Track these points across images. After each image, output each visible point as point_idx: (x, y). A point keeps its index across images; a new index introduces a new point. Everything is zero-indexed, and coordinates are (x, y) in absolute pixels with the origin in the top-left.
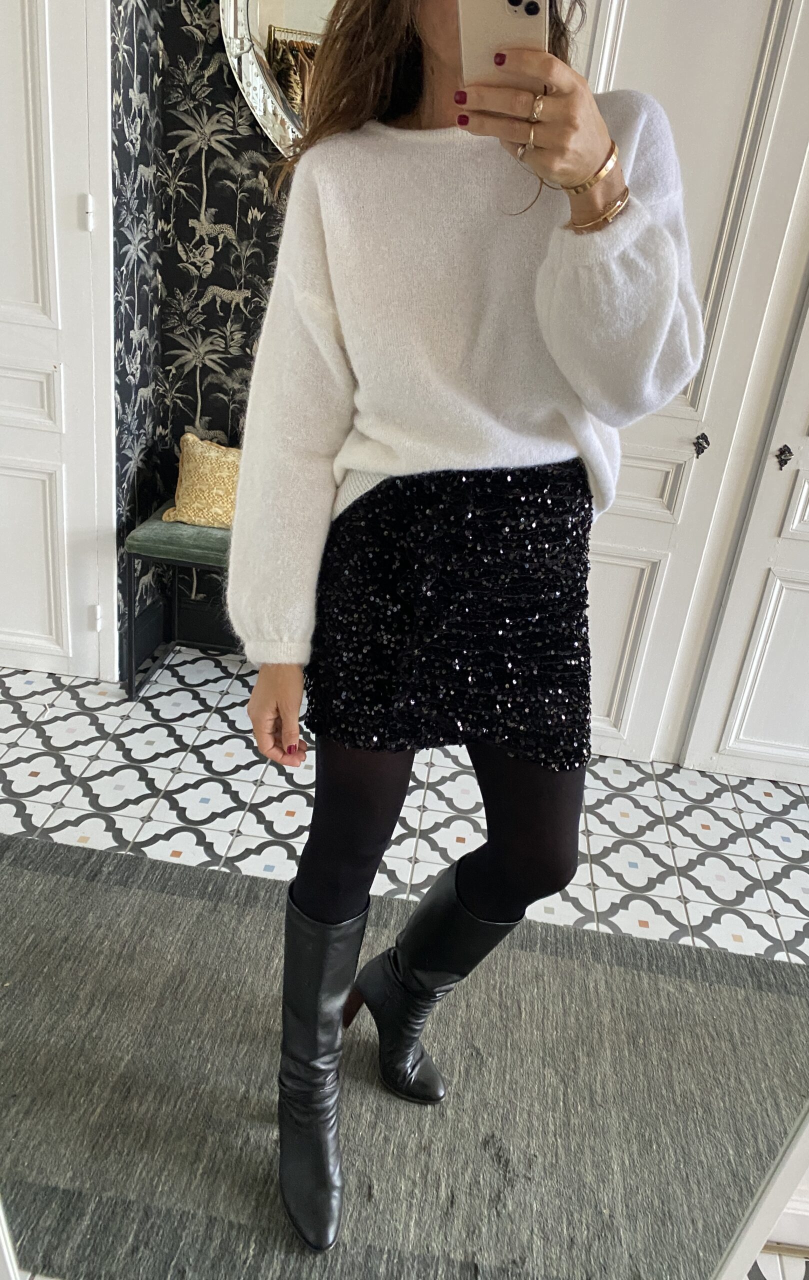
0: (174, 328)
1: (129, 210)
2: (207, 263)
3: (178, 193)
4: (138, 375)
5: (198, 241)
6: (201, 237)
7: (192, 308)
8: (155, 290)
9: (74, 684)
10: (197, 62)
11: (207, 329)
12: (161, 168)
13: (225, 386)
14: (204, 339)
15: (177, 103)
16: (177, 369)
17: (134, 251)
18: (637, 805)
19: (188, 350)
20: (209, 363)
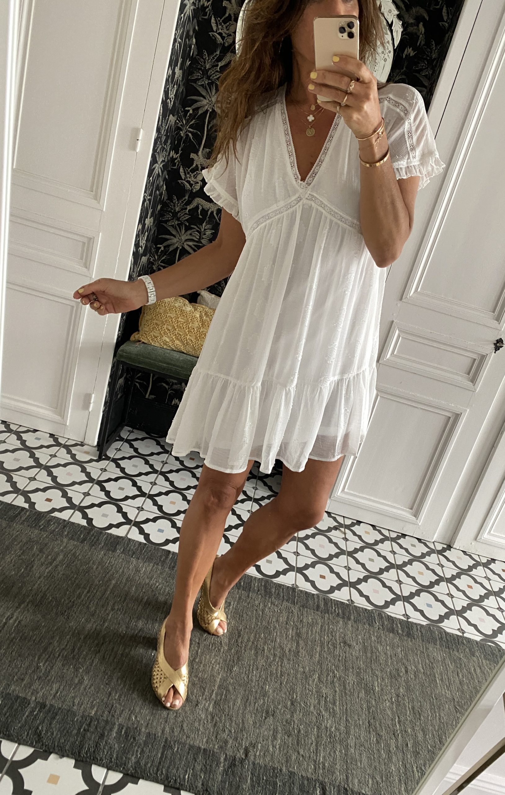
0: (168, 221)
1: (161, 142)
2: (198, 183)
3: (187, 135)
4: (143, 248)
5: (195, 168)
6: (197, 165)
7: (182, 209)
8: (161, 194)
9: (67, 443)
10: (215, 56)
11: (190, 224)
12: (180, 119)
14: (186, 230)
15: (198, 79)
16: (165, 247)
17: (158, 168)
18: (428, 568)
19: (175, 236)
20: (186, 247)
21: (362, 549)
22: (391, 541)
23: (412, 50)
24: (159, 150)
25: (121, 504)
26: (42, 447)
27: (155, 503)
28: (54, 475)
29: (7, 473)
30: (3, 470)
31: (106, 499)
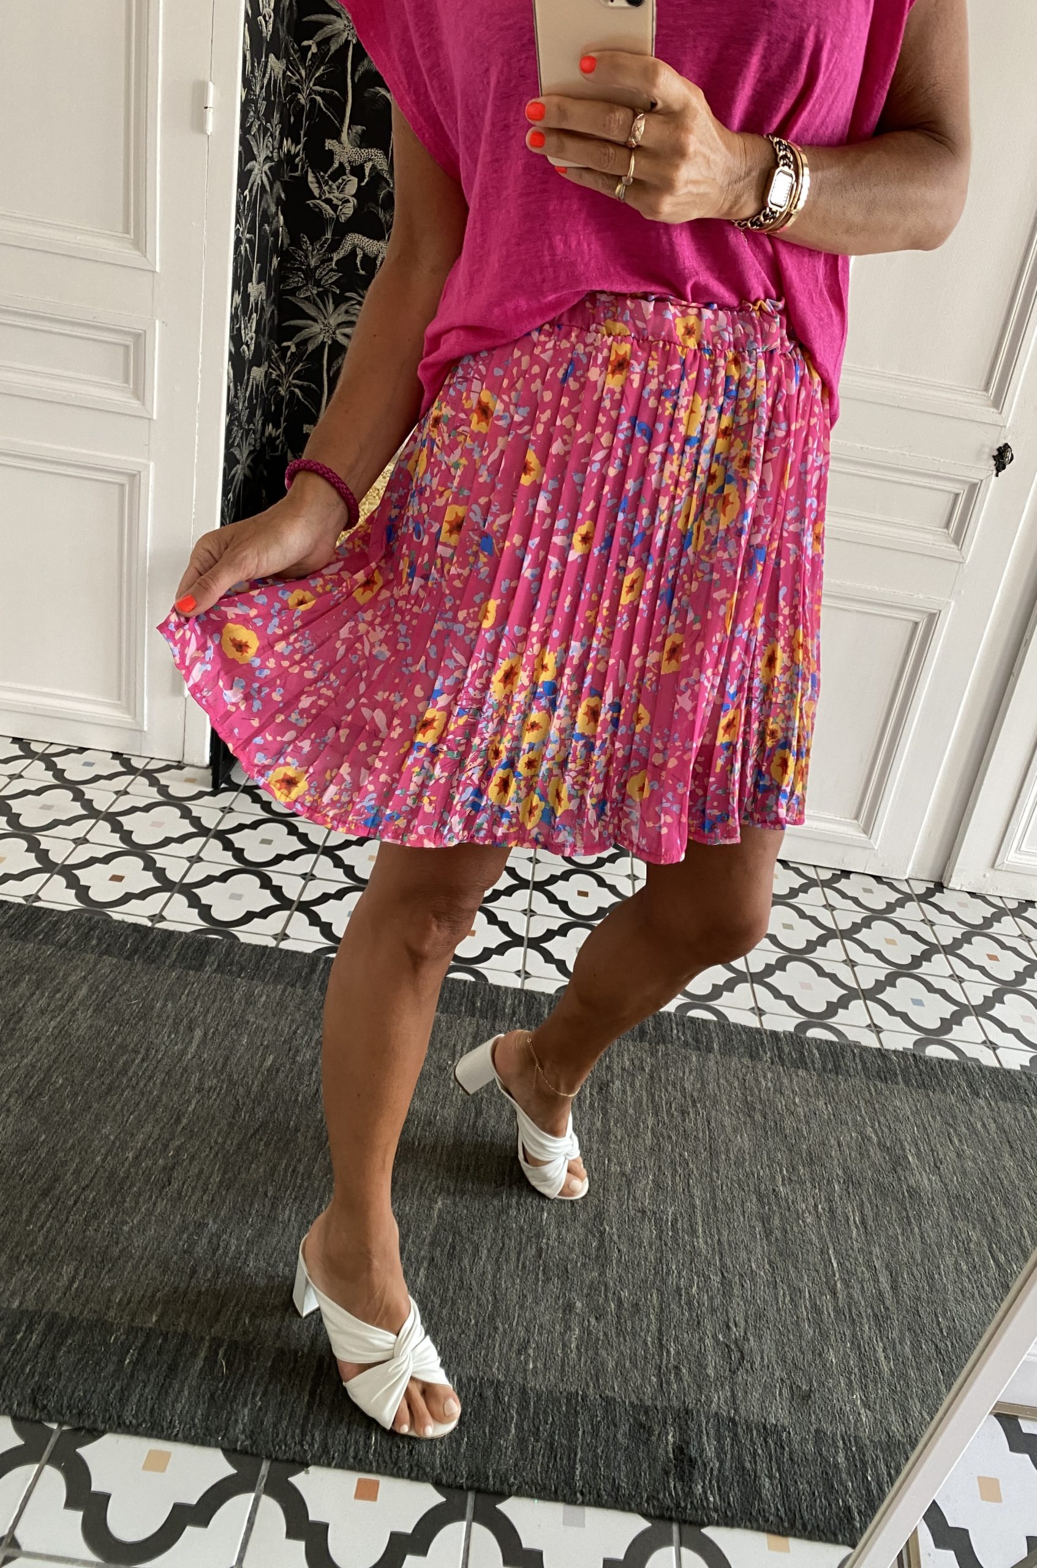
0: (299, 288)
1: (257, 111)
2: (348, 201)
3: (313, 101)
4: (252, 347)
5: (337, 169)
6: (341, 164)
7: (323, 262)
8: (275, 233)
9: (149, 767)
11: (343, 292)
12: (292, 66)
14: (336, 305)
16: (297, 345)
17: (260, 171)
18: (903, 930)
19: (315, 320)
20: (341, 339)
22: (823, 887)
24: (254, 130)
25: (268, 871)
26: (97, 778)
27: (338, 863)
28: (125, 828)
29: (30, 836)
30: (18, 830)
31: (236, 865)
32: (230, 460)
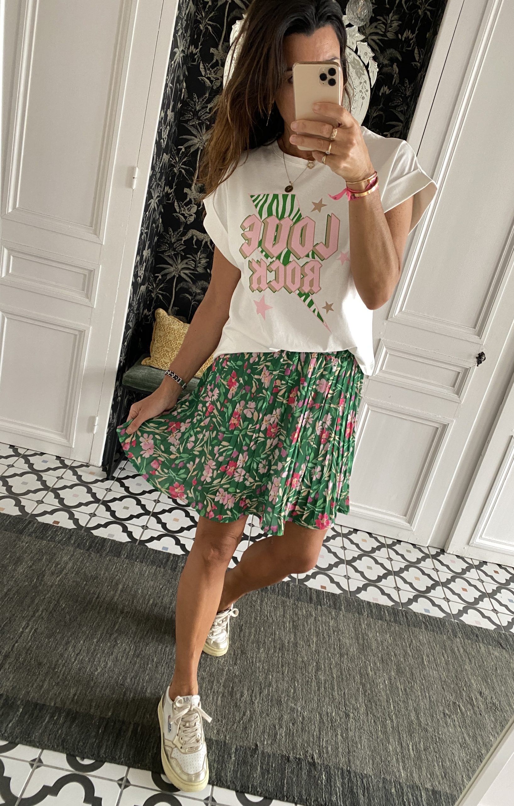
0: (165, 251)
1: (156, 179)
2: (192, 215)
3: (180, 172)
4: (142, 278)
5: (188, 202)
6: (190, 199)
7: (178, 240)
8: (157, 227)
9: (73, 465)
10: (205, 99)
11: (185, 255)
12: (173, 157)
13: (190, 290)
14: (182, 260)
15: (189, 120)
16: (162, 276)
17: (154, 203)
18: (423, 573)
19: (171, 265)
20: (183, 275)
21: (360, 557)
22: (388, 548)
23: (388, 88)
24: (154, 186)
25: (126, 523)
26: (48, 469)
27: (159, 521)
28: (61, 496)
29: (15, 497)
30: (11, 495)
31: (113, 519)
32: (127, 327)
